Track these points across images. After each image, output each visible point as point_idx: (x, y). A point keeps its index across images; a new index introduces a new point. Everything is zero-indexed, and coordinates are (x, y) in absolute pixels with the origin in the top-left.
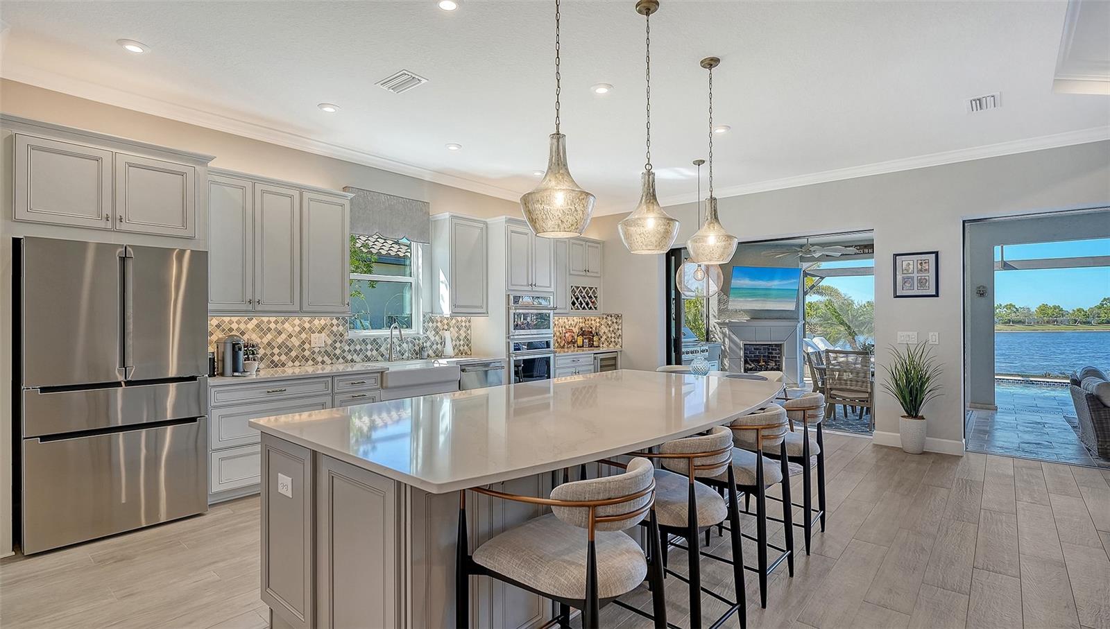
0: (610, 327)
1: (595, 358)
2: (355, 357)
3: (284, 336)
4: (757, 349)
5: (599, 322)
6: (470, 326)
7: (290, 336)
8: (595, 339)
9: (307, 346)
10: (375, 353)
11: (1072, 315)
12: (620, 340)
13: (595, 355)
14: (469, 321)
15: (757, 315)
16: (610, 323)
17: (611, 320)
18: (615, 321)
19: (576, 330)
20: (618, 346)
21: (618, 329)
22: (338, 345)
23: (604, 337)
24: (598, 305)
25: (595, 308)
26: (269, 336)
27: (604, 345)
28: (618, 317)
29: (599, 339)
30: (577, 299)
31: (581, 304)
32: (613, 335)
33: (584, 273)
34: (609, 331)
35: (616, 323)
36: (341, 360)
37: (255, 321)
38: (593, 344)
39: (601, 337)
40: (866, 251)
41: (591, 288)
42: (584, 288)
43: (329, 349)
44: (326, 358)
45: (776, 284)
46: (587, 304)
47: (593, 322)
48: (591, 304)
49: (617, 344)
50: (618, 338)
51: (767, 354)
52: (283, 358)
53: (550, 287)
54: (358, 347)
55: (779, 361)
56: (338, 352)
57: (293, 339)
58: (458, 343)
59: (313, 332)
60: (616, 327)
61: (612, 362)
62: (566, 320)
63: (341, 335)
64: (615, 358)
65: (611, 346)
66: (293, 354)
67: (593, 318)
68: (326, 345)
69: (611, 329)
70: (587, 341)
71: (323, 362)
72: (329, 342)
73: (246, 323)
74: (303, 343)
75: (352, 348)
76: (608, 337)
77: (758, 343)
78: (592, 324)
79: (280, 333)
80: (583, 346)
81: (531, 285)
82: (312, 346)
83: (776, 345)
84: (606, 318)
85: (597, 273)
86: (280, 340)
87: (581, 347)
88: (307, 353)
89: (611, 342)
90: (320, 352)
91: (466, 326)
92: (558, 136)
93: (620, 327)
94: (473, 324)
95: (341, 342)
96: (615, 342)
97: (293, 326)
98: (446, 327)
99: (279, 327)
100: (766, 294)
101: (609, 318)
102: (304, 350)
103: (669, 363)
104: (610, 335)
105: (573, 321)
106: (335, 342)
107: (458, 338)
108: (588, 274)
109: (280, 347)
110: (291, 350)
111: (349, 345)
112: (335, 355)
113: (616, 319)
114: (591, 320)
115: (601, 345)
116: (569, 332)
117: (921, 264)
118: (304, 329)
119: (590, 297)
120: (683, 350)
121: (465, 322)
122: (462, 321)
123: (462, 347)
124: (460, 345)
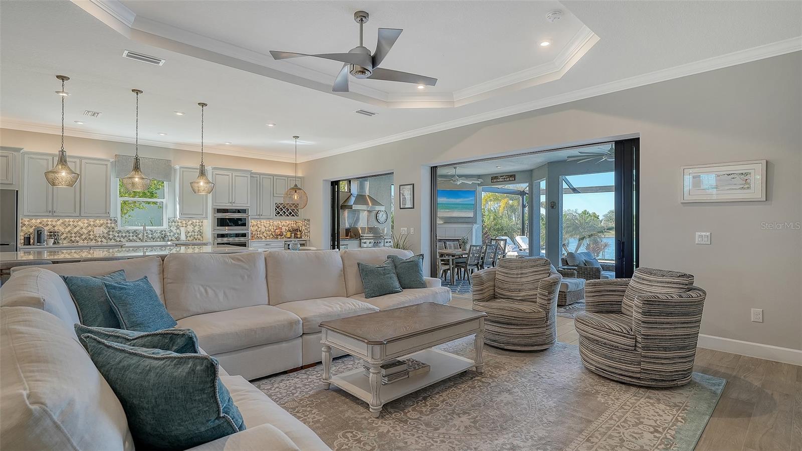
0: (305, 226)
1: (285, 244)
2: (122, 239)
3: (78, 228)
5: (302, 224)
6: (202, 225)
7: (82, 228)
10: (135, 238)
12: (309, 234)
14: (202, 222)
22: (111, 233)
24: (299, 214)
26: (69, 228)
29: (301, 234)
30: (281, 210)
31: (284, 213)
34: (305, 229)
35: (308, 224)
37: (61, 221)
38: (297, 236)
41: (293, 204)
42: (287, 204)
43: (105, 235)
44: (103, 239)
46: (290, 213)
48: (293, 213)
49: (308, 237)
52: (77, 238)
54: (124, 235)
56: (111, 236)
57: (83, 230)
59: (96, 226)
63: (113, 228)
66: (83, 237)
68: (103, 233)
70: (293, 234)
72: (106, 232)
73: (56, 222)
74: (90, 232)
75: (120, 235)
78: (299, 225)
79: (76, 227)
82: (95, 233)
86: (75, 230)
88: (92, 237)
90: (99, 236)
91: (199, 225)
93: (309, 226)
94: (204, 224)
95: (113, 232)
97: (84, 223)
99: (75, 224)
101: (305, 221)
102: (90, 235)
106: (109, 231)
107: (193, 231)
109: (75, 233)
110: (82, 235)
111: (118, 233)
112: (109, 238)
113: (308, 222)
115: (302, 237)
116: (279, 229)
118: (90, 225)
119: (293, 209)
121: (199, 222)
122: (196, 222)
123: (196, 237)
124: (194, 235)
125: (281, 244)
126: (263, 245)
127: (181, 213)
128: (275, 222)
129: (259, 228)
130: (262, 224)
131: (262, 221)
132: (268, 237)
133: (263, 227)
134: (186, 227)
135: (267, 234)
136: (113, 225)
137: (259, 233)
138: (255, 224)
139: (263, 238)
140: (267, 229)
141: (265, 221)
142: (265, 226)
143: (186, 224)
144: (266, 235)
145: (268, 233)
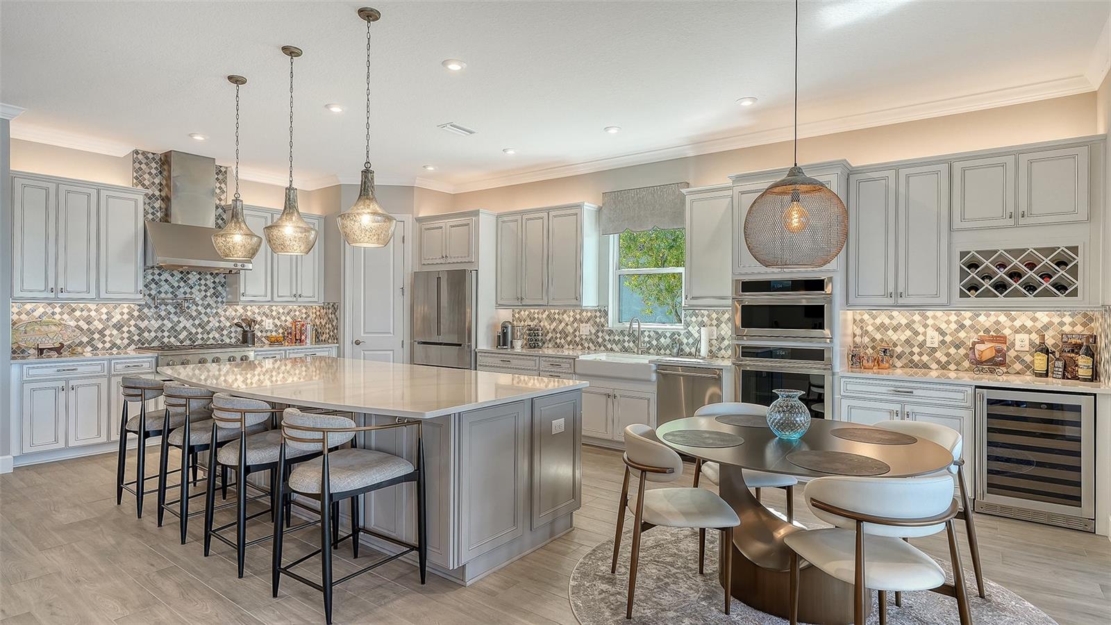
7: (567, 325)
9: (577, 333)
26: (555, 324)
36: (602, 348)
37: (547, 313)
41: (1047, 251)
42: (1017, 253)
43: (593, 337)
44: (591, 345)
52: (563, 341)
56: (600, 340)
57: (569, 327)
59: (582, 322)
63: (602, 326)
66: (569, 339)
68: (591, 333)
71: (589, 348)
72: (593, 331)
73: (542, 314)
74: (575, 330)
79: (561, 322)
82: (581, 333)
86: (561, 327)
88: (577, 339)
90: (586, 339)
95: (603, 331)
97: (569, 316)
99: (561, 317)
102: (575, 336)
106: (598, 331)
108: (1024, 220)
109: (560, 333)
110: (567, 336)
111: (609, 335)
112: (598, 343)
116: (992, 341)
118: (576, 319)
125: (960, 396)
126: (884, 390)
128: (982, 318)
129: (916, 333)
130: (930, 322)
131: (929, 314)
132: (952, 367)
133: (931, 332)
134: (718, 326)
135: (948, 355)
136: (602, 320)
137: (916, 350)
138: (904, 321)
139: (934, 366)
140: (948, 339)
141: (939, 314)
142: (939, 330)
143: (718, 319)
144: (944, 359)
145: (952, 351)
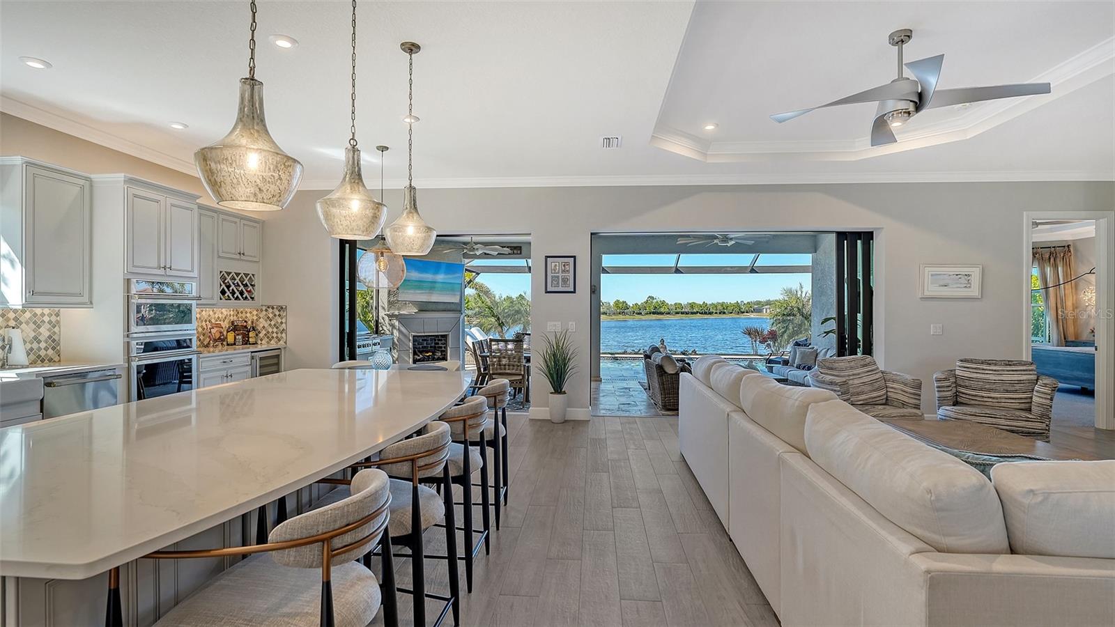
0: (271, 320)
1: (253, 358)
4: (425, 340)
5: (257, 315)
6: (58, 322)
8: (251, 334)
11: (632, 307)
12: (284, 335)
13: (253, 354)
14: (57, 315)
15: (424, 307)
16: (271, 316)
17: (272, 313)
18: (277, 313)
19: (225, 324)
20: (282, 342)
21: (282, 323)
23: (264, 332)
24: (255, 295)
25: (251, 298)
27: (263, 342)
28: (281, 308)
29: (257, 335)
30: (228, 287)
31: (233, 293)
32: (275, 330)
33: (238, 256)
34: (270, 325)
35: (279, 315)
38: (248, 340)
39: (259, 332)
40: (515, 251)
41: (246, 275)
42: (238, 274)
45: (441, 277)
46: (242, 293)
47: (248, 315)
48: (246, 294)
49: (279, 340)
50: (282, 333)
51: (433, 345)
53: (192, 271)
55: (444, 351)
58: (35, 346)
60: (279, 321)
61: (275, 361)
62: (211, 313)
64: (278, 357)
65: (272, 342)
67: (249, 310)
69: (273, 323)
70: (240, 337)
76: (268, 332)
77: (426, 334)
78: (246, 317)
80: (235, 344)
81: (165, 268)
83: (442, 336)
84: (266, 310)
85: (255, 257)
87: (232, 345)
89: (273, 337)
91: (50, 322)
92: (251, 81)
93: (284, 321)
94: (62, 318)
96: (277, 337)
98: (12, 323)
100: (432, 286)
101: (270, 310)
103: (342, 359)
104: (270, 330)
105: (222, 313)
107: (35, 338)
108: (242, 257)
113: (279, 311)
114: (246, 313)
115: (259, 342)
116: (216, 327)
117: (564, 265)
119: (246, 285)
120: (358, 344)
121: (50, 315)
122: (43, 315)
123: (43, 353)
124: (39, 349)
125: (245, 359)
126: (219, 362)
127: (32, 290)
134: (17, 327)
143: (16, 318)
